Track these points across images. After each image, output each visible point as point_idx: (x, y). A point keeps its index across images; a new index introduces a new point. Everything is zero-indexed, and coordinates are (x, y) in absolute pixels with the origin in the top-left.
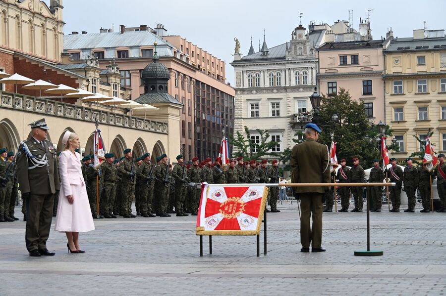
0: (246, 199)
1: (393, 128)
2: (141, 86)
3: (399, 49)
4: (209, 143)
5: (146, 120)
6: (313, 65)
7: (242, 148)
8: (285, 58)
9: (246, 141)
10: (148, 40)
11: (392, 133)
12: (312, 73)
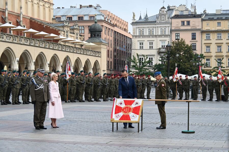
0: (133, 106)
1: (205, 55)
2: (89, 33)
3: (209, 18)
4: (120, 60)
5: (91, 51)
6: (169, 25)
7: (135, 63)
8: (156, 22)
9: (137, 60)
10: (93, 12)
11: (205, 58)
12: (168, 29)
